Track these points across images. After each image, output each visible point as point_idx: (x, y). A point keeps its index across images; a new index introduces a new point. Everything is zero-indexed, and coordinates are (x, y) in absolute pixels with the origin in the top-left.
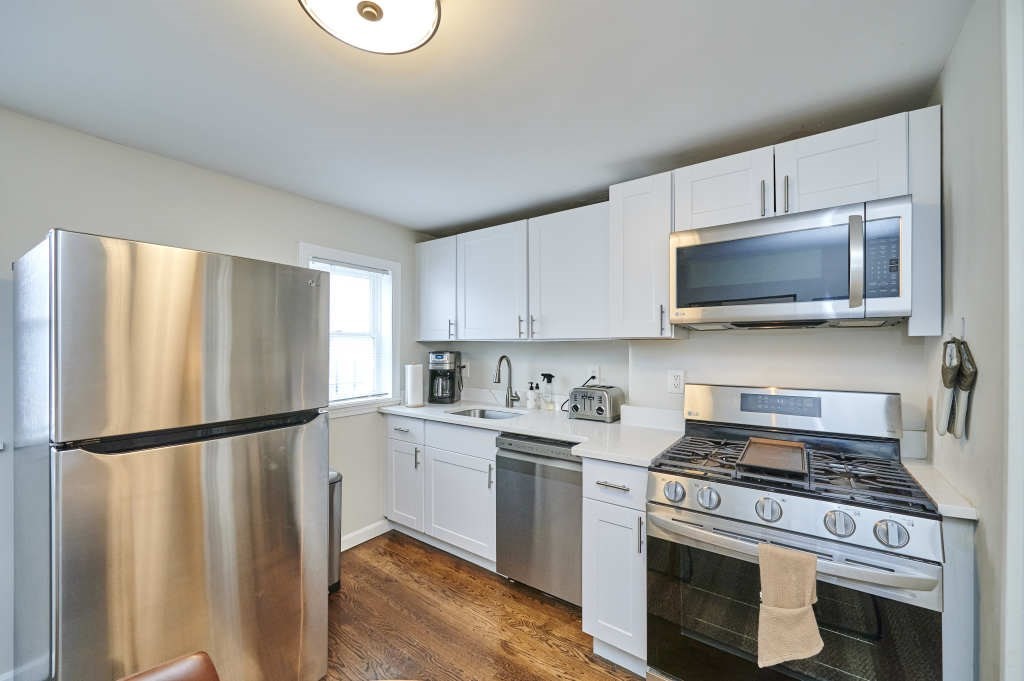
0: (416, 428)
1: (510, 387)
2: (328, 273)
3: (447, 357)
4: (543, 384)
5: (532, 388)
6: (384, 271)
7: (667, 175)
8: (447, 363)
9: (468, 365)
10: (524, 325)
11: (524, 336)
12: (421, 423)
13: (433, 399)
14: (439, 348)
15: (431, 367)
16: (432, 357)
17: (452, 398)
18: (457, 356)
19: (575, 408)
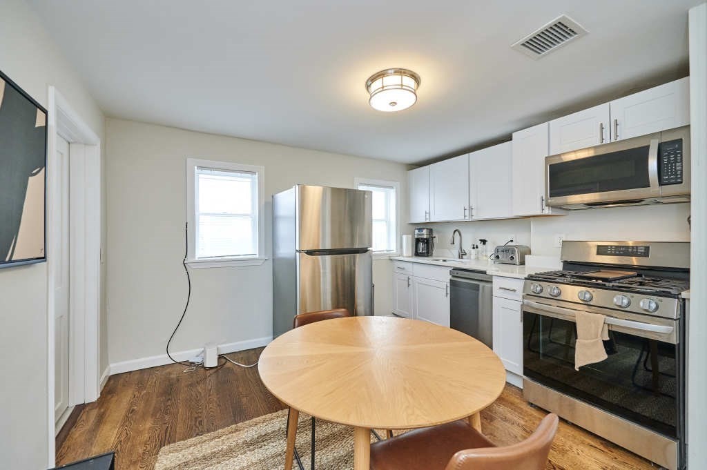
0: (408, 266)
1: (461, 248)
2: (371, 192)
3: (425, 232)
4: (481, 245)
5: (474, 248)
6: (392, 187)
7: (546, 124)
8: (425, 234)
9: (437, 236)
10: (467, 213)
11: (467, 218)
12: (411, 264)
13: (417, 254)
14: (420, 226)
15: (416, 237)
16: (417, 231)
17: (428, 253)
18: (431, 231)
19: (498, 257)
